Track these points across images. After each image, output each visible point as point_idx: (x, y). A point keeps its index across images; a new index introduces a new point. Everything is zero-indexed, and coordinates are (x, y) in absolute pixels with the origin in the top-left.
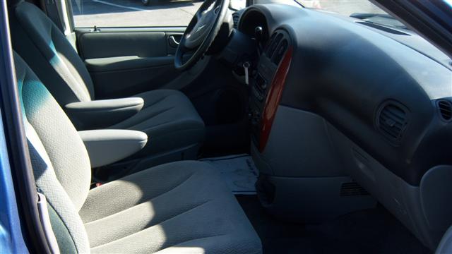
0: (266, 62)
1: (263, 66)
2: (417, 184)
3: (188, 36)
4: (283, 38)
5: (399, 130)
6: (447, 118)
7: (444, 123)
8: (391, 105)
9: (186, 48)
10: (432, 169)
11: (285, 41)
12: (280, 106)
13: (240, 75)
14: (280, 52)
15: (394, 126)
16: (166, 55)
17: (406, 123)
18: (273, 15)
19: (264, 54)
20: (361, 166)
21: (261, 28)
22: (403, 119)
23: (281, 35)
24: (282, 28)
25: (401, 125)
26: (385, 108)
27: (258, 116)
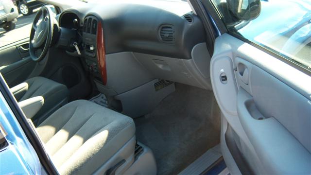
0: (87, 36)
1: (87, 39)
2: (191, 58)
3: (33, 41)
4: (92, 20)
5: (172, 36)
6: (191, 22)
7: (190, 24)
8: (163, 28)
9: (35, 48)
10: (194, 48)
11: (95, 20)
12: (106, 55)
13: (73, 52)
14: (94, 27)
15: (169, 36)
16: (22, 59)
17: (174, 32)
18: (79, 11)
19: (84, 33)
20: (160, 66)
21: (76, 20)
22: (172, 31)
23: (91, 19)
24: (89, 15)
25: (172, 34)
26: (161, 30)
27: (96, 66)
